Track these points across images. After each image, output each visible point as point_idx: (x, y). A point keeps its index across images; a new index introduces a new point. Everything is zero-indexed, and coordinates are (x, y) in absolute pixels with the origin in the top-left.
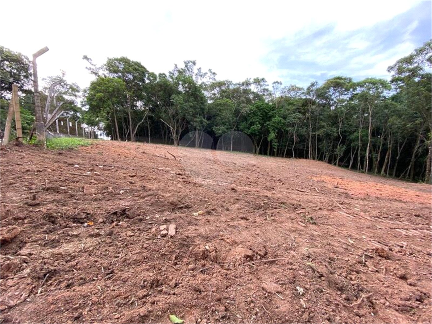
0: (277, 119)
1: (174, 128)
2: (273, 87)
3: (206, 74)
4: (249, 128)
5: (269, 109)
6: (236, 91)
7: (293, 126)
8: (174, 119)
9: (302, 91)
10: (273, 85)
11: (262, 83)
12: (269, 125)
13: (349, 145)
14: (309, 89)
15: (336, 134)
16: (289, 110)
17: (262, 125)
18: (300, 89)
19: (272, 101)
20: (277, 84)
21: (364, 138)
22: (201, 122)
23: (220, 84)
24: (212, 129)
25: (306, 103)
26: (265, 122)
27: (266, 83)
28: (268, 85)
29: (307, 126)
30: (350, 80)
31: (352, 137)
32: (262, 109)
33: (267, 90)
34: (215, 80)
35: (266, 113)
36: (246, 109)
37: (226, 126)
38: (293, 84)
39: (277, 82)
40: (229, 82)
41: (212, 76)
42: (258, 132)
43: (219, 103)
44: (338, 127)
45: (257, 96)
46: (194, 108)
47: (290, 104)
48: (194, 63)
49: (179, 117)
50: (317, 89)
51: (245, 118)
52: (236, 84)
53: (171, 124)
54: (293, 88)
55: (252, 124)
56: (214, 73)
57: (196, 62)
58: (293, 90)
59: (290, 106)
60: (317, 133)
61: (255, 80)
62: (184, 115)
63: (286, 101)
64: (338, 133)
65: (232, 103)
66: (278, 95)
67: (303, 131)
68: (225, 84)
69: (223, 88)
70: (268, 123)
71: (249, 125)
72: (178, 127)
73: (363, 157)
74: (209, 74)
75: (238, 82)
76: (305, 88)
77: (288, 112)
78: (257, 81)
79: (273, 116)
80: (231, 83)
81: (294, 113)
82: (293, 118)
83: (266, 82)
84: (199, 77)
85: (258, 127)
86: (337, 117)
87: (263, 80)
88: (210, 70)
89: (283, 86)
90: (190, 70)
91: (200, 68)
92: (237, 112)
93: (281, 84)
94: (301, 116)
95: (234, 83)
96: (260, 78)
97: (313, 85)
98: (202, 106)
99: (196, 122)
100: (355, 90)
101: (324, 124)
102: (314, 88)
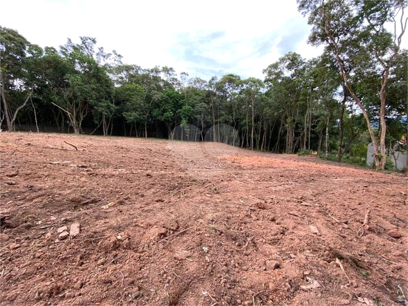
0: (186, 107)
1: (72, 113)
2: (181, 77)
3: (109, 55)
4: (162, 115)
5: (179, 98)
6: (145, 76)
7: (200, 114)
8: (71, 103)
9: (205, 84)
10: (180, 76)
11: (171, 72)
12: (180, 112)
13: (240, 129)
14: (210, 82)
15: (231, 121)
16: (196, 100)
17: (174, 112)
18: (204, 82)
19: (181, 90)
20: (184, 74)
21: (249, 124)
22: (108, 107)
23: (128, 68)
24: (122, 115)
25: (209, 94)
26: (177, 109)
27: (175, 73)
28: (176, 75)
29: (211, 115)
30: (239, 77)
31: (242, 123)
32: (172, 97)
33: (176, 80)
34: (121, 63)
35: (177, 101)
36: (157, 96)
37: (137, 113)
38: (198, 77)
39: (184, 73)
40: (138, 67)
41: (117, 58)
42: (172, 119)
43: (128, 87)
44: (232, 115)
45: (166, 84)
46: (98, 90)
47: (196, 94)
48: (94, 41)
49: (79, 100)
50: (216, 83)
51: (157, 105)
52: (145, 70)
53: (67, 109)
54: (198, 81)
55: (165, 111)
56: (119, 56)
57: (96, 40)
58: (198, 82)
59: (197, 96)
60: (219, 120)
61: (163, 68)
62: (85, 99)
63: (192, 91)
64: (233, 120)
65: (143, 88)
66: (186, 85)
67: (208, 118)
68: (133, 69)
69: (131, 72)
70: (179, 110)
71: (162, 111)
72: (78, 113)
73: (250, 138)
74: (113, 55)
75: (147, 69)
76: (208, 81)
77: (195, 102)
78: (166, 70)
79: (183, 104)
80: (139, 68)
81: (201, 102)
82: (200, 107)
83: (174, 71)
84: (102, 58)
85: (171, 114)
86: (231, 107)
87: (171, 69)
88: (114, 52)
89: (189, 78)
90: (90, 48)
91: (102, 48)
92: (148, 99)
93: (188, 75)
94: (206, 105)
95: (143, 69)
96: (169, 67)
97: (213, 79)
98: (108, 90)
99: (102, 107)
100: (242, 86)
101: (223, 112)
102: (214, 82)
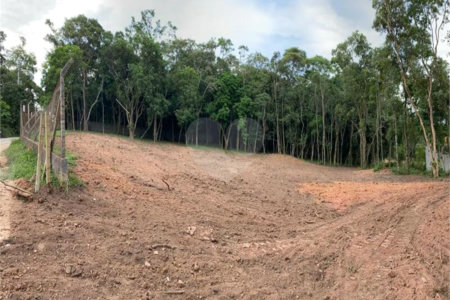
0: (245, 99)
1: (131, 112)
2: (240, 53)
3: (164, 28)
4: (216, 112)
5: (237, 85)
6: (200, 54)
7: (262, 111)
9: (267, 62)
10: (239, 51)
11: (228, 47)
12: (237, 107)
13: (309, 134)
14: (272, 60)
15: (298, 121)
16: (256, 88)
17: (230, 107)
18: (265, 59)
19: (238, 70)
20: (243, 49)
21: (320, 126)
22: (162, 104)
23: (183, 43)
24: (174, 114)
25: (272, 78)
26: (234, 102)
27: (232, 47)
28: (234, 50)
29: (274, 110)
30: (305, 53)
31: (311, 124)
32: (229, 84)
33: (234, 57)
34: (176, 37)
35: (234, 90)
36: (213, 84)
37: (190, 109)
39: (243, 47)
41: (172, 32)
42: (227, 118)
44: (299, 111)
45: (223, 64)
47: (257, 79)
49: (136, 96)
50: (280, 62)
51: (210, 97)
52: (200, 45)
53: (127, 106)
54: (259, 57)
55: (220, 106)
56: (175, 28)
57: (154, 12)
58: (259, 59)
59: (258, 82)
60: (283, 120)
61: (219, 40)
63: (252, 74)
64: (300, 119)
65: (197, 72)
68: (187, 44)
69: (185, 49)
70: (236, 104)
71: (216, 107)
72: (135, 111)
73: (321, 146)
74: (168, 28)
75: (202, 43)
76: (270, 58)
77: (255, 91)
78: (224, 43)
79: (241, 95)
80: (193, 42)
81: (262, 92)
82: (261, 100)
83: (232, 44)
84: (158, 34)
85: (227, 110)
86: (298, 98)
87: (229, 41)
88: (169, 23)
89: (248, 53)
90: (148, 24)
91: (159, 21)
92: (202, 88)
93: (247, 50)
94: (268, 97)
95: (198, 43)
96: (226, 38)
97: (276, 56)
99: (157, 104)
100: (308, 66)
101: (289, 108)
102: (277, 60)
